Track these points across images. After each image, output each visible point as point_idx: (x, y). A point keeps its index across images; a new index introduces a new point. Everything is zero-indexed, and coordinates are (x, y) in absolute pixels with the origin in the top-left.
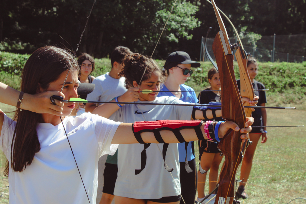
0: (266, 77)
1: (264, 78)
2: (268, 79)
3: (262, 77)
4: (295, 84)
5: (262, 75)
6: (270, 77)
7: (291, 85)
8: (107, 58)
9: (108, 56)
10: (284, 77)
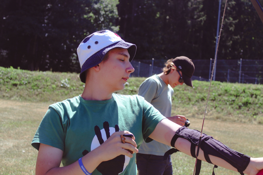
0: (182, 92)
1: (180, 93)
2: (184, 93)
3: (179, 92)
4: (205, 99)
5: (178, 90)
6: (185, 92)
7: (203, 100)
8: (50, 71)
9: (51, 69)
10: (196, 92)
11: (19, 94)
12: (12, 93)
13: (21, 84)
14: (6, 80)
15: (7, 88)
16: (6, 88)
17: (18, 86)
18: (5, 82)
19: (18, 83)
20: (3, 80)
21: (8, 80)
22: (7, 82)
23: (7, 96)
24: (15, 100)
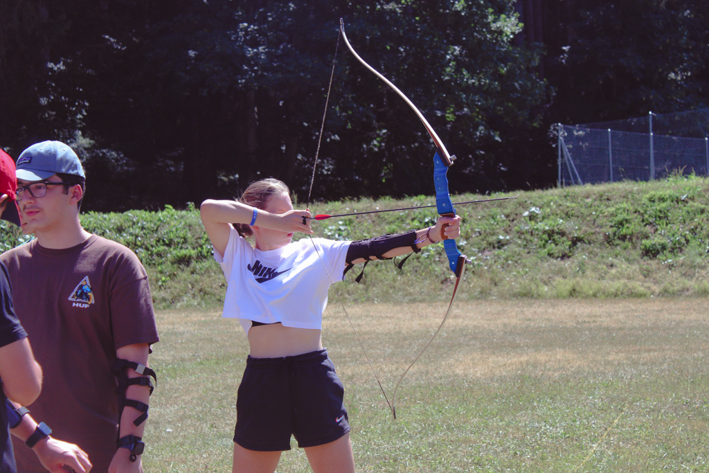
11: (198, 287)
12: (176, 286)
13: (201, 257)
14: (155, 250)
15: (161, 272)
16: (159, 275)
17: (193, 263)
18: (151, 255)
19: (193, 253)
20: (147, 249)
21: (162, 248)
22: (159, 255)
23: (164, 300)
24: (188, 307)
